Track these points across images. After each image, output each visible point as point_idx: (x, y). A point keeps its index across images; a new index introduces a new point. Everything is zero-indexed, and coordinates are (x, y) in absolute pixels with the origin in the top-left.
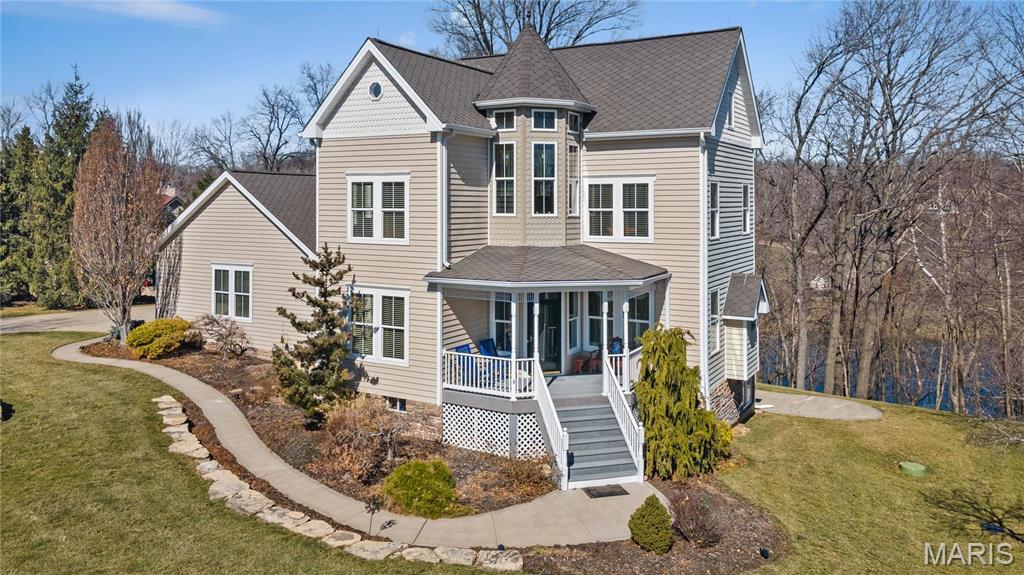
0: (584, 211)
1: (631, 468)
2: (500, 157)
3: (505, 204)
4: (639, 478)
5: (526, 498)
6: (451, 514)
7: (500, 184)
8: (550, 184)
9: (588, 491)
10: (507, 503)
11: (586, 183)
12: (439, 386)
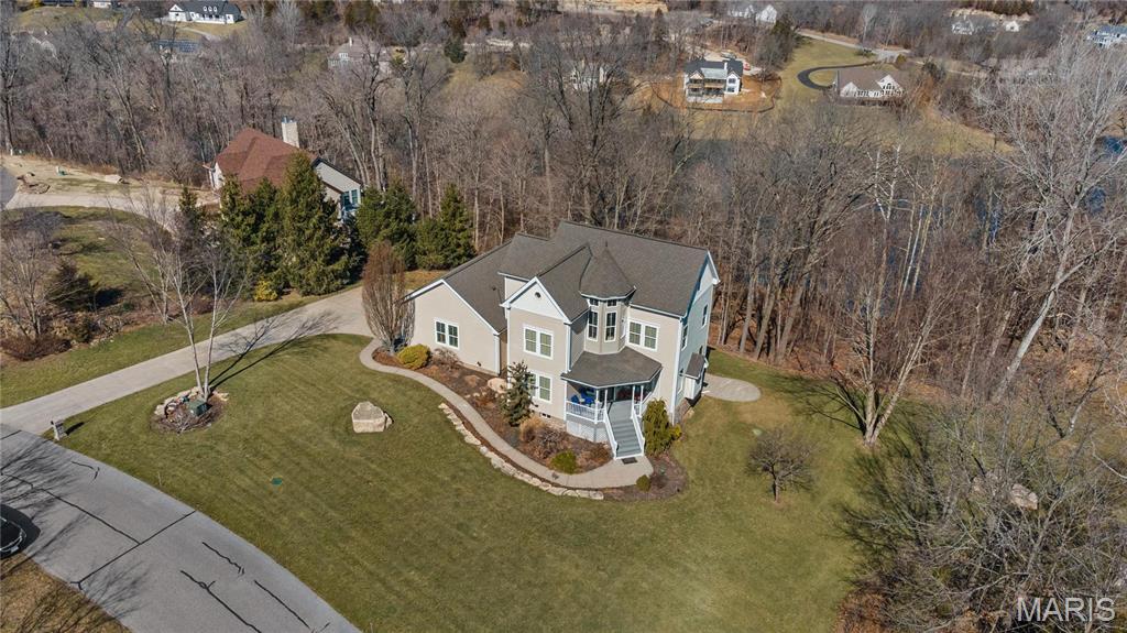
0: (627, 333)
1: (639, 450)
2: (591, 316)
3: (593, 333)
4: (642, 454)
5: (602, 464)
6: (577, 473)
7: (590, 327)
8: (613, 329)
9: (623, 460)
10: (595, 467)
11: (629, 322)
12: (565, 413)
